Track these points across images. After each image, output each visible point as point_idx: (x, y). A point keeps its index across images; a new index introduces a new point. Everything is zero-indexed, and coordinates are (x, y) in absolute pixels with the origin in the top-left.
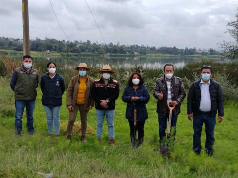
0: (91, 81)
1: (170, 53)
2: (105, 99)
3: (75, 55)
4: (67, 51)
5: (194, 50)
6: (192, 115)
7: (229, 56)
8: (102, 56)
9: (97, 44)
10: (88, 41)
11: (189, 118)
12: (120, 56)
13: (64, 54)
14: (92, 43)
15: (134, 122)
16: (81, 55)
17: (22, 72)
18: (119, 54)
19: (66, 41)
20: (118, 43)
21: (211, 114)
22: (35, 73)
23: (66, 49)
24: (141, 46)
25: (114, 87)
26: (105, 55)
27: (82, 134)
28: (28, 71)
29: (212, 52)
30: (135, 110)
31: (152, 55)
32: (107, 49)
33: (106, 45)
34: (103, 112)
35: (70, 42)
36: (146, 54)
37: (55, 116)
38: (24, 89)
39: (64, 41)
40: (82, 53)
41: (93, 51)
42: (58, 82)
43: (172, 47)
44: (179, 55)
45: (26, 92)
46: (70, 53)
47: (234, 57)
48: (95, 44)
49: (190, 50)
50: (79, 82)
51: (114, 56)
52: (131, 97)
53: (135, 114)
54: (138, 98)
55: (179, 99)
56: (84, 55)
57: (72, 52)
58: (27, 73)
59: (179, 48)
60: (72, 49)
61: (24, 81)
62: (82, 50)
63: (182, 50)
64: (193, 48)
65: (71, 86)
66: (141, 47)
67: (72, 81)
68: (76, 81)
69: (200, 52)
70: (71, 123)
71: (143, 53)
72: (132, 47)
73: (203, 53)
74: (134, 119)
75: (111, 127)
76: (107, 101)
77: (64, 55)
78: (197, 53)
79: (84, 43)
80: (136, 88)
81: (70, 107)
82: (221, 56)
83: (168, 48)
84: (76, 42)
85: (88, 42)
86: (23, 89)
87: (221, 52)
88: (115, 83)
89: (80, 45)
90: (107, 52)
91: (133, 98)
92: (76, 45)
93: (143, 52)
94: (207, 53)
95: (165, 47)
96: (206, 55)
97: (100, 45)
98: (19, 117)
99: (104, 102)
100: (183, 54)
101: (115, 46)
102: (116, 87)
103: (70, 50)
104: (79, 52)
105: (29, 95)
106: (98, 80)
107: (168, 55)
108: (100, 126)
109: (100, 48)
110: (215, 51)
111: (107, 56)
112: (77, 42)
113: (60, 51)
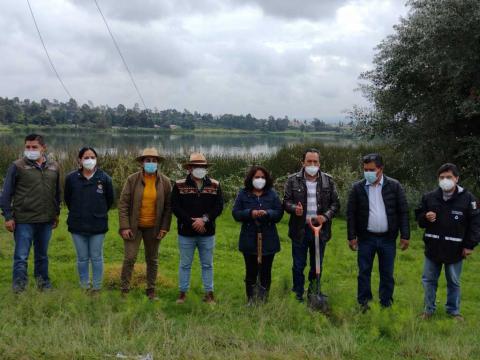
0: (165, 182)
1: (242, 127)
2: (201, 216)
3: (43, 130)
4: (25, 122)
5: (286, 121)
6: (355, 241)
7: (364, 134)
8: (102, 131)
9: (91, 107)
10: (72, 100)
11: (351, 247)
12: (139, 132)
13: (19, 127)
14: (80, 104)
15: (257, 256)
16: (56, 130)
17: (28, 167)
18: (139, 128)
19: (22, 99)
20: (136, 105)
21: (389, 237)
22: (53, 168)
23: (23, 118)
24: (182, 111)
25: (214, 193)
26: (108, 130)
27: (149, 285)
28: (40, 164)
29: (318, 125)
30: (260, 235)
31: (205, 130)
32: (113, 117)
33: (109, 109)
34: (193, 240)
35: (31, 102)
36: (193, 128)
37: (95, 254)
38: (35, 201)
39: (17, 99)
40: (60, 126)
41: (83, 121)
42: (100, 187)
43: (245, 115)
44: (258, 131)
45: (39, 205)
46: (31, 126)
47: (373, 136)
48: (85, 107)
49: (279, 120)
50: (144, 184)
51: (127, 132)
52: (251, 211)
53: (260, 242)
54: (265, 212)
55: (328, 213)
56: (64, 130)
57: (36, 122)
58: (38, 168)
59: (258, 118)
60: (35, 116)
61: (33, 185)
62: (58, 120)
63: (264, 121)
64: (284, 118)
65: (128, 192)
66: (184, 115)
67: (130, 182)
68: (136, 183)
69: (297, 125)
70: (129, 265)
71: (188, 127)
72: (164, 113)
73: (303, 128)
74: (257, 251)
75: (206, 268)
76: (205, 219)
77: (19, 130)
78: (292, 128)
79: (63, 105)
80: (258, 194)
81: (127, 232)
82: (334, 133)
83: (235, 117)
84: (45, 103)
85: (72, 102)
86: (31, 199)
87: (334, 126)
88: (215, 185)
89: (54, 108)
90: (114, 124)
91: (255, 212)
92: (45, 108)
93: (188, 125)
94: (309, 128)
95: (230, 115)
96: (307, 131)
97: (97, 109)
98: (23, 257)
99: (199, 222)
100: (266, 128)
101: (129, 111)
102: (218, 192)
103: (30, 119)
104: (52, 124)
105: (45, 213)
106: (183, 181)
107: (238, 131)
108: (186, 268)
109: (98, 115)
110: (323, 124)
111: (114, 131)
112: (47, 101)
113: (10, 121)
